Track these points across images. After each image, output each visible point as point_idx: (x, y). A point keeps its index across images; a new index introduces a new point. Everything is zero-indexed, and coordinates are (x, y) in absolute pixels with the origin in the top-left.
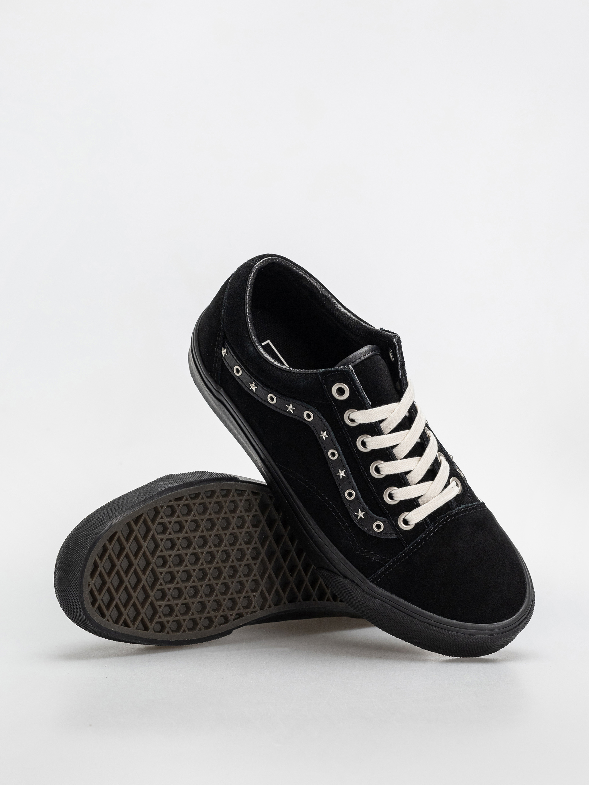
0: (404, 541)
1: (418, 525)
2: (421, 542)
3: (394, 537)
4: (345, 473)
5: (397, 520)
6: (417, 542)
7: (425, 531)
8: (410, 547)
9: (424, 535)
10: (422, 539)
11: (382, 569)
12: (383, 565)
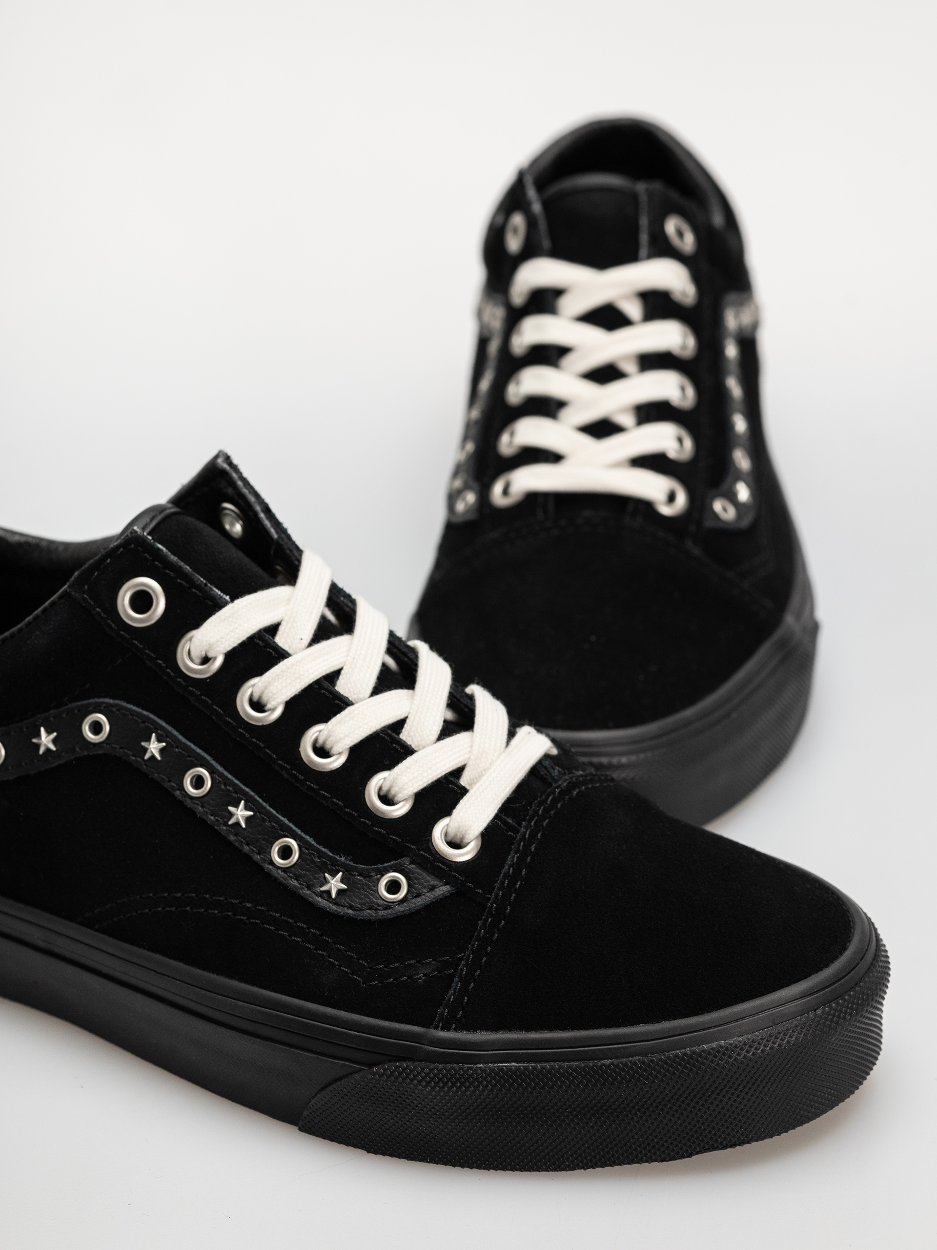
0: (475, 888)
1: (489, 835)
2: (517, 871)
3: (443, 890)
4: (247, 808)
5: (430, 844)
6: (507, 875)
7: (513, 844)
8: (497, 895)
9: (516, 853)
10: (518, 866)
11: (454, 985)
12: (452, 976)
